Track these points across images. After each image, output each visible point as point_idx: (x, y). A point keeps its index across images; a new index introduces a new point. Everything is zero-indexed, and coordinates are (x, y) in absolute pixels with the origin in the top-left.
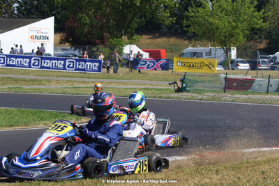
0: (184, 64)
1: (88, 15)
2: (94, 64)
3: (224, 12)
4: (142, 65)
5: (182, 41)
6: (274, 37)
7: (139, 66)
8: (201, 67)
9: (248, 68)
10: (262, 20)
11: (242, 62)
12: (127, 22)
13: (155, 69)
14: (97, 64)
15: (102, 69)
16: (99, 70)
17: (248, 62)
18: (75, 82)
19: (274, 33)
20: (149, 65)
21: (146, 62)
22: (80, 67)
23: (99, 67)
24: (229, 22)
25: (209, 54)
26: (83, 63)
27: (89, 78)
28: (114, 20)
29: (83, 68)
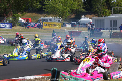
0: (47, 25)
1: (4, 4)
2: (9, 25)
3: (61, 3)
4: (29, 25)
5: (38, 14)
6: (78, 13)
7: (28, 26)
8: (54, 26)
9: (71, 26)
10: (77, 6)
11: (68, 24)
12: (21, 7)
13: (35, 27)
14: (10, 25)
15: (12, 27)
16: (11, 28)
17: (70, 24)
18: (2, 33)
19: (78, 11)
20: (32, 25)
21: (31, 24)
22: (3, 26)
23: (11, 26)
24: (63, 7)
25: (50, 20)
26: (4, 25)
27: (7, 31)
28: (15, 6)
29: (4, 26)
